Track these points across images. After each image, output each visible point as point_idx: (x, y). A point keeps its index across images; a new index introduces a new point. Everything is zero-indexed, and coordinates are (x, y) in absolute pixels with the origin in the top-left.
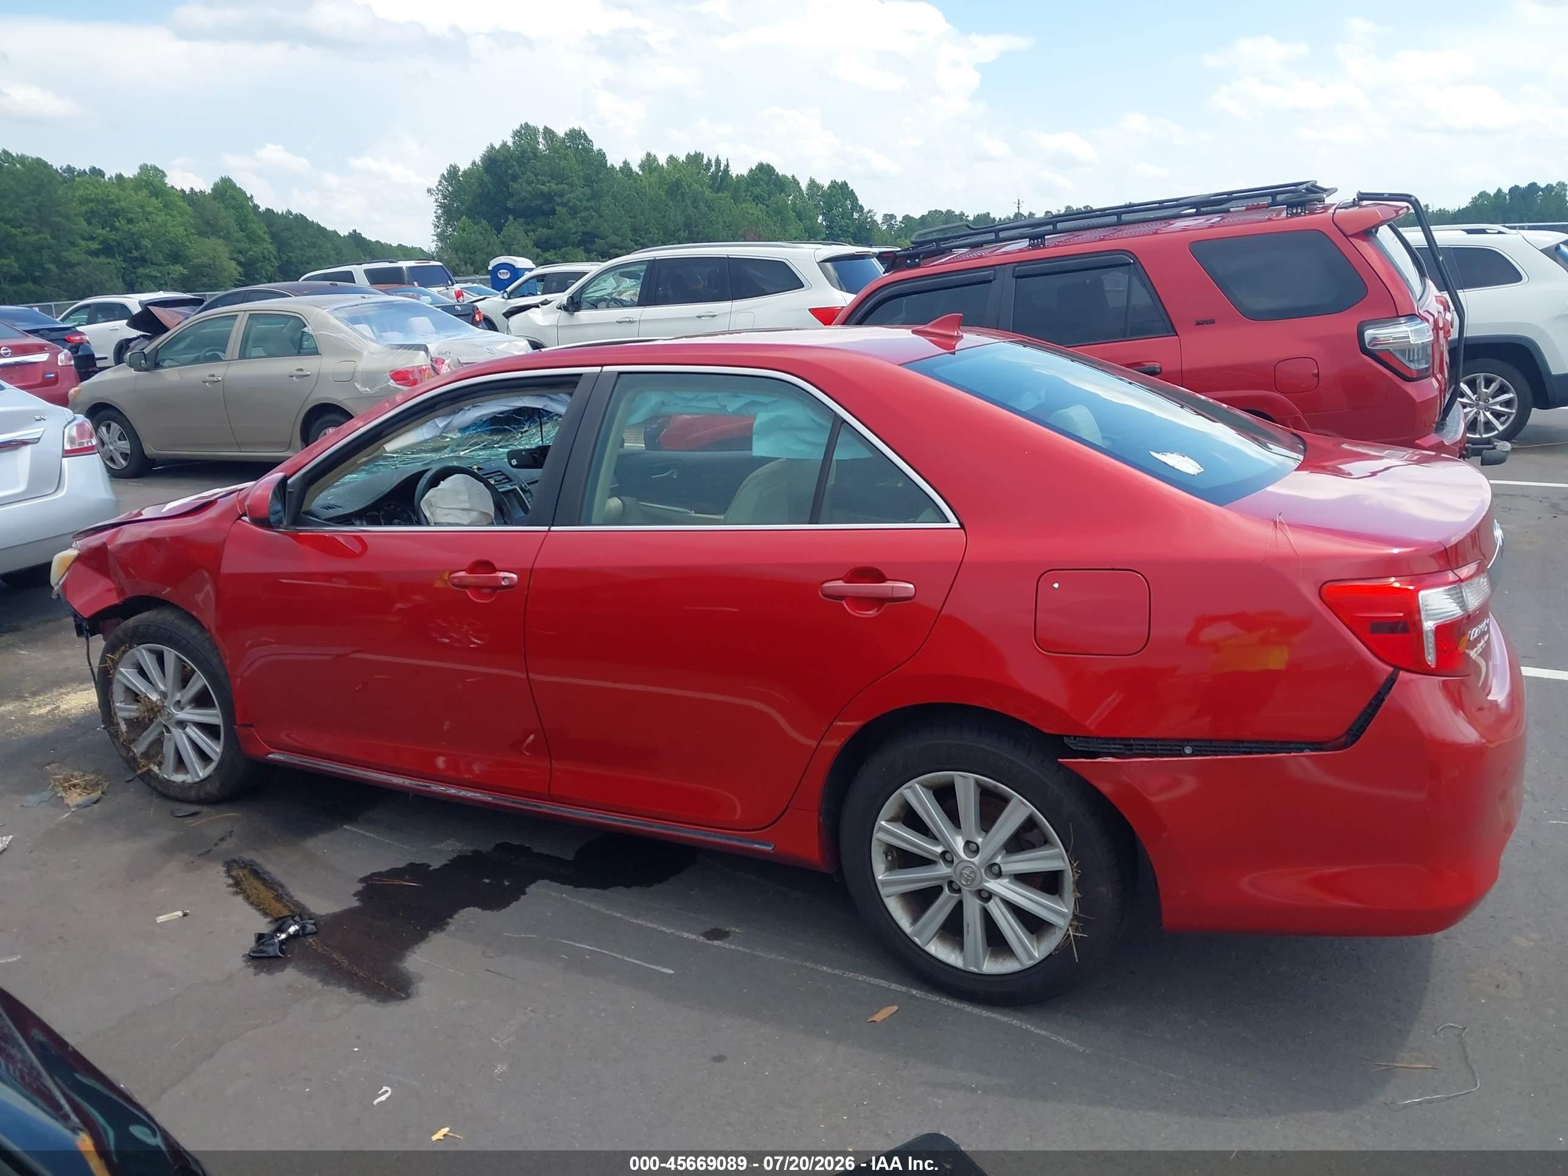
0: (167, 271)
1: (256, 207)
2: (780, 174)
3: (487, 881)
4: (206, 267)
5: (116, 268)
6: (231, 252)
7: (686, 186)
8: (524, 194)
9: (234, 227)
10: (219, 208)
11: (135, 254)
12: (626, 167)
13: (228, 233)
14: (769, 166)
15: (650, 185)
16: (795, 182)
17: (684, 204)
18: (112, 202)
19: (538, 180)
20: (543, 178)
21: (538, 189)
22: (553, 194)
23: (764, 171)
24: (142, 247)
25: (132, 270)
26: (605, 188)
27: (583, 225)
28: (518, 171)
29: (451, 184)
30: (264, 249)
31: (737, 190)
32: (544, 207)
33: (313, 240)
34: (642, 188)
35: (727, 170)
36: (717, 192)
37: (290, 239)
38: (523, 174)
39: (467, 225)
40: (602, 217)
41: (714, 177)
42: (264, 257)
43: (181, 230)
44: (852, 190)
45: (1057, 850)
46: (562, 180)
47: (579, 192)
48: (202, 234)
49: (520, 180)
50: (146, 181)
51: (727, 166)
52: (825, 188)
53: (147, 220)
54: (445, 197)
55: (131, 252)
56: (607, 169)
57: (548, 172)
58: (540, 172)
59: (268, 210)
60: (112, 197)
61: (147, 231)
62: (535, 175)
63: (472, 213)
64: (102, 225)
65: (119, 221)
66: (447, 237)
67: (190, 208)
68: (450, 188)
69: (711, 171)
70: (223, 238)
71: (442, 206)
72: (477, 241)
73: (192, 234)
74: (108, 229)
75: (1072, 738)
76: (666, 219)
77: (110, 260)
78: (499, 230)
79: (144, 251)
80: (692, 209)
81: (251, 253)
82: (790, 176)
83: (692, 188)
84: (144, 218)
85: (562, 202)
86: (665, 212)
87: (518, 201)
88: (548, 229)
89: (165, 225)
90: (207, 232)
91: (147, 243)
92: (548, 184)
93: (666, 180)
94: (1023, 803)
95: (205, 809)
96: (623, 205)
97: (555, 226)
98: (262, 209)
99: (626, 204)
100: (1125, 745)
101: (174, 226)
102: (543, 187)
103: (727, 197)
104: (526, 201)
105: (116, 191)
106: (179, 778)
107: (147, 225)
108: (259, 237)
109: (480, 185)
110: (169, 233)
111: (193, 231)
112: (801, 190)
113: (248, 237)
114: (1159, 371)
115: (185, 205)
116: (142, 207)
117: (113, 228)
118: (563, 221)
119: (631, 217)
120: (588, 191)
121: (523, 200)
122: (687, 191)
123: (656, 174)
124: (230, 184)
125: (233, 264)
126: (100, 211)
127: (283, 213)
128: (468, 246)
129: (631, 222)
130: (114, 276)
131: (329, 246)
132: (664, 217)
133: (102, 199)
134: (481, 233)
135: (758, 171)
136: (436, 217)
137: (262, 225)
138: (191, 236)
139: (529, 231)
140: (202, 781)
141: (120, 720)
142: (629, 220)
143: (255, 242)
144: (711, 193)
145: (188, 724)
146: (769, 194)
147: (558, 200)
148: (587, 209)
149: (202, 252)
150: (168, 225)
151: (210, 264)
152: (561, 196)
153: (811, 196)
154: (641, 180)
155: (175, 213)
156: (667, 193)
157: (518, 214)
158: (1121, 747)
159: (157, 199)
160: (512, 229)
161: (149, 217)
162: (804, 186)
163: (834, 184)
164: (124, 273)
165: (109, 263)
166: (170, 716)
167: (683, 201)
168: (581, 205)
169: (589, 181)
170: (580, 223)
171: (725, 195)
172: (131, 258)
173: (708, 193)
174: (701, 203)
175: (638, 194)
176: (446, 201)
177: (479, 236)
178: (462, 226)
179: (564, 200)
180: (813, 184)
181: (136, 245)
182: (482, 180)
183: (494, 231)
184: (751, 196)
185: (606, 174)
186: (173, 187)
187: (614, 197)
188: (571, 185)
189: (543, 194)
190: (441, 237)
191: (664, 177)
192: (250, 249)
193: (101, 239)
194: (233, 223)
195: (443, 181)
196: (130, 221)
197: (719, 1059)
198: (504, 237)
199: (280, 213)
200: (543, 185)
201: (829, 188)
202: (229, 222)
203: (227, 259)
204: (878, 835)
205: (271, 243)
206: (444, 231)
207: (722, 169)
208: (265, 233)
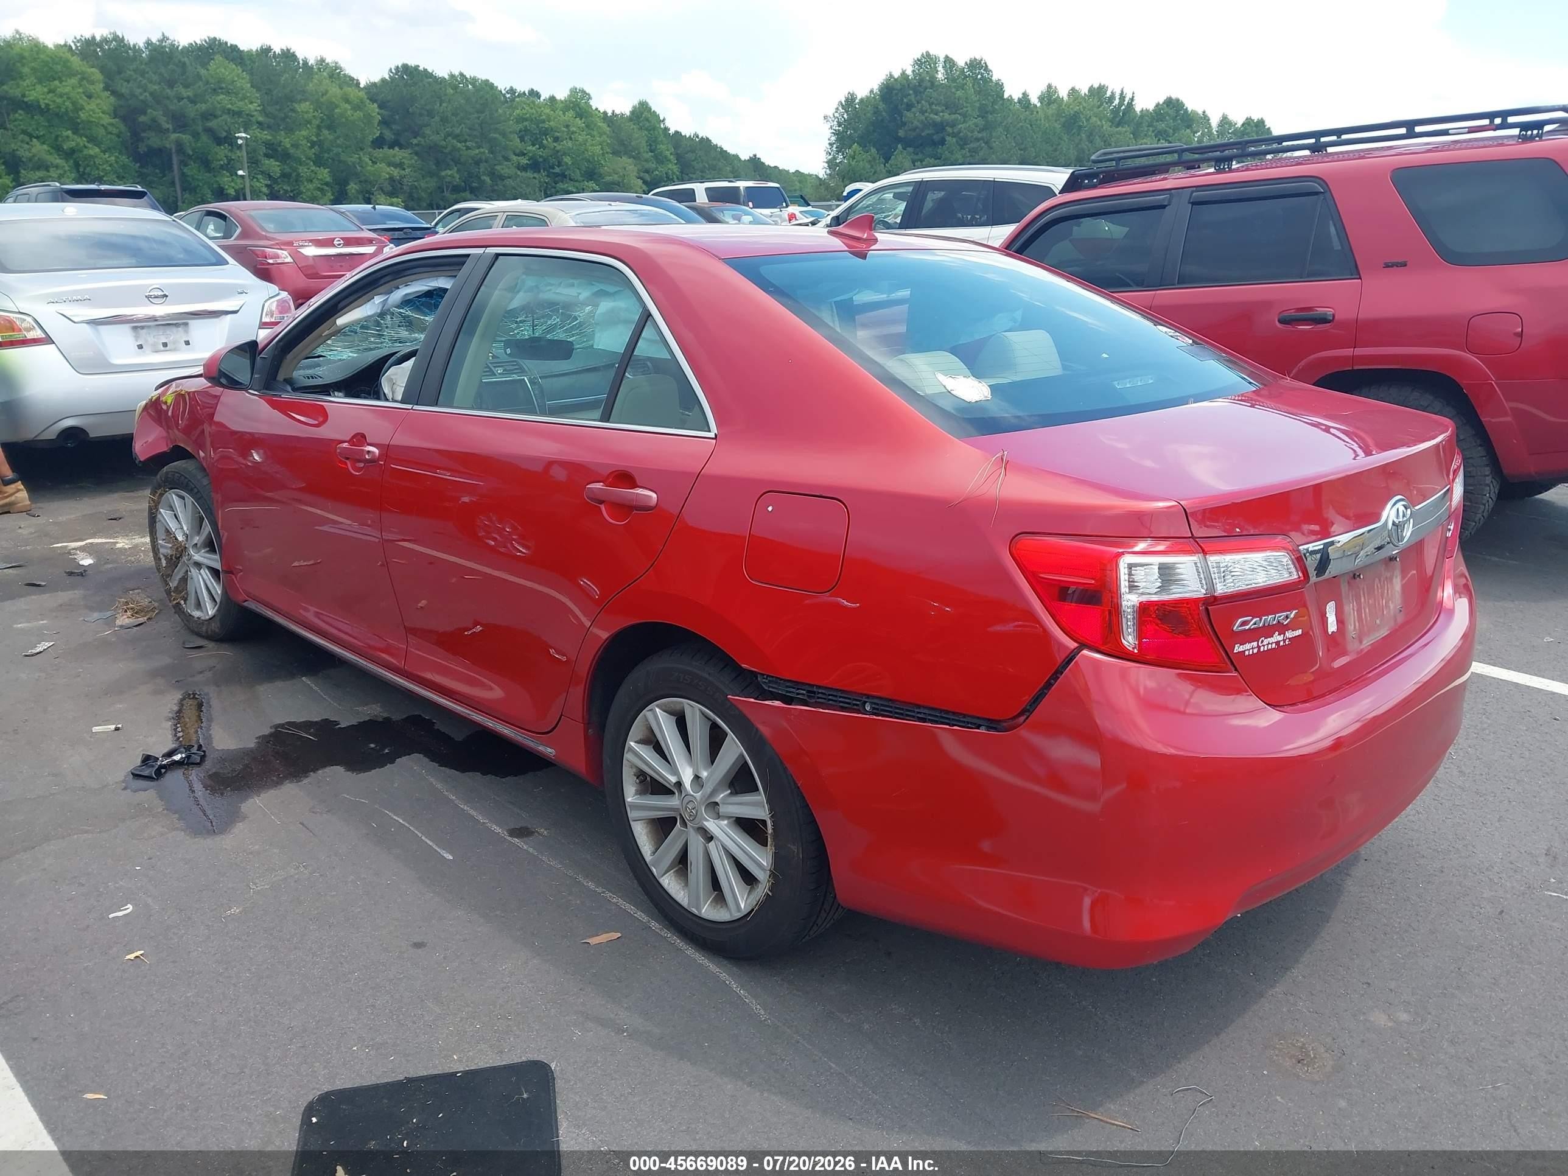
0: (582, 187)
1: (666, 129)
2: (1190, 110)
3: (372, 746)
4: (616, 184)
5: (540, 182)
6: (639, 171)
7: (1084, 119)
8: (916, 123)
9: (644, 146)
10: (633, 129)
11: (557, 170)
12: (1025, 99)
13: (639, 153)
14: (1178, 100)
15: (1047, 117)
16: (1205, 118)
17: (1079, 137)
18: (543, 122)
19: (932, 110)
20: (937, 108)
21: (931, 119)
22: (945, 124)
23: (1173, 106)
24: (563, 164)
25: (554, 184)
26: (999, 119)
27: (971, 156)
28: (913, 100)
29: (847, 112)
30: (669, 169)
31: (1139, 125)
32: (935, 137)
33: (715, 162)
34: (1037, 120)
35: (1130, 105)
36: (1117, 126)
37: (693, 161)
38: (918, 103)
39: (857, 152)
40: (991, 148)
41: (1116, 110)
42: (668, 177)
43: (597, 149)
44: (1269, 128)
45: (759, 797)
46: (956, 111)
47: (971, 123)
48: (615, 153)
49: (913, 110)
50: (573, 102)
51: (1132, 99)
52: (1239, 125)
53: (571, 139)
54: (839, 125)
55: (554, 168)
56: (1004, 99)
57: (943, 101)
58: (935, 102)
59: (677, 132)
60: (544, 117)
61: (569, 149)
62: (930, 105)
63: (864, 141)
64: (533, 142)
65: (547, 140)
66: (837, 165)
67: (608, 129)
68: (845, 116)
69: (1114, 104)
70: (634, 158)
71: (836, 133)
72: (864, 169)
73: (607, 153)
74: (537, 146)
75: (765, 677)
76: (1058, 153)
77: (536, 175)
78: (887, 159)
79: (565, 167)
80: (1087, 143)
81: (657, 173)
82: (1200, 112)
83: (1091, 121)
84: (568, 137)
85: (953, 132)
86: (1059, 144)
87: (910, 130)
88: (936, 159)
89: (585, 144)
90: (621, 152)
91: (567, 160)
92: (941, 114)
93: (1064, 113)
94: (734, 740)
95: (210, 645)
96: (1015, 137)
97: (943, 156)
98: (672, 131)
99: (1018, 137)
100: (809, 692)
101: (592, 145)
102: (936, 117)
103: (1126, 132)
104: (917, 130)
105: (548, 111)
106: (196, 614)
107: (570, 144)
108: (666, 157)
109: (875, 113)
110: (587, 151)
111: (608, 150)
112: (1210, 127)
113: (656, 157)
114: (1331, 318)
115: (604, 126)
116: (567, 126)
117: (542, 146)
118: (951, 152)
119: (1021, 150)
120: (980, 122)
121: (914, 130)
122: (1085, 123)
123: (1054, 106)
124: (647, 107)
125: (640, 182)
126: (532, 129)
127: (690, 136)
128: (854, 174)
129: (1021, 154)
130: (537, 189)
131: (728, 169)
132: (1056, 150)
133: (536, 118)
134: (869, 161)
135: (1165, 106)
136: (830, 144)
137: (670, 146)
138: (606, 155)
139: (917, 161)
140: (210, 619)
141: (161, 556)
142: (1019, 152)
143: (662, 162)
144: (1111, 127)
145: (203, 566)
146: (1174, 130)
147: (949, 130)
148: (978, 140)
149: (613, 170)
150: (588, 144)
151: (619, 182)
152: (953, 126)
153: (1221, 133)
154: (1037, 112)
155: (595, 133)
156: (1064, 126)
157: (907, 143)
158: (804, 692)
159: (581, 119)
160: (900, 158)
161: (573, 136)
162: (1214, 122)
163: (1248, 122)
164: (547, 187)
165: (534, 178)
166: (190, 557)
167: (1079, 134)
168: (972, 136)
169: (983, 112)
170: (968, 154)
171: (1124, 129)
172: (554, 173)
173: (1106, 126)
174: (1097, 137)
175: (1031, 126)
176: (840, 128)
177: (867, 164)
178: (852, 153)
179: (955, 131)
180: (1225, 121)
181: (559, 162)
182: (877, 108)
183: (882, 160)
184: (1153, 131)
185: (1002, 105)
186: (597, 109)
187: (1007, 129)
188: (964, 116)
189: (935, 124)
190: (831, 164)
191: (1063, 109)
192: (656, 169)
193: (530, 155)
194: (644, 144)
195: (840, 108)
196: (556, 139)
197: (418, 945)
198: (891, 166)
199: (688, 136)
200: (936, 114)
201: (1243, 125)
202: (640, 142)
203: (635, 178)
204: (628, 756)
205: (676, 164)
206: (835, 158)
207: (1126, 103)
208: (671, 154)
